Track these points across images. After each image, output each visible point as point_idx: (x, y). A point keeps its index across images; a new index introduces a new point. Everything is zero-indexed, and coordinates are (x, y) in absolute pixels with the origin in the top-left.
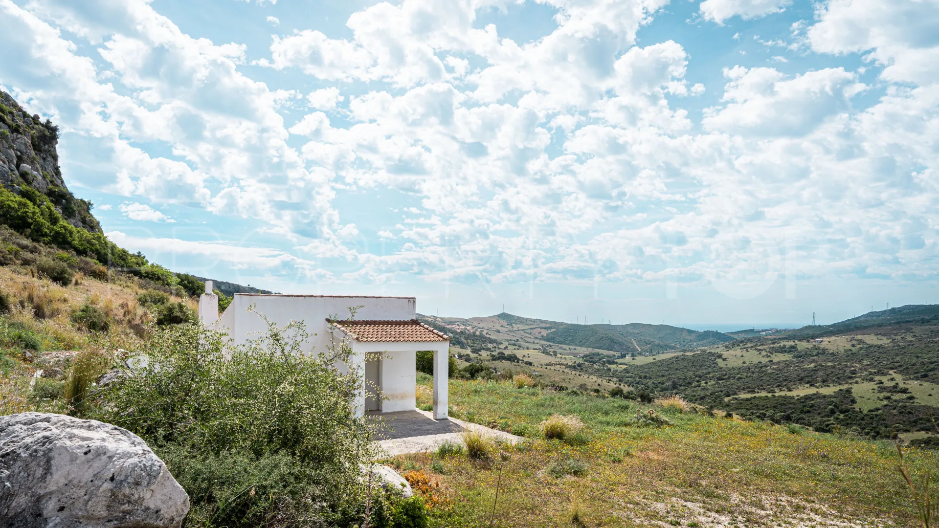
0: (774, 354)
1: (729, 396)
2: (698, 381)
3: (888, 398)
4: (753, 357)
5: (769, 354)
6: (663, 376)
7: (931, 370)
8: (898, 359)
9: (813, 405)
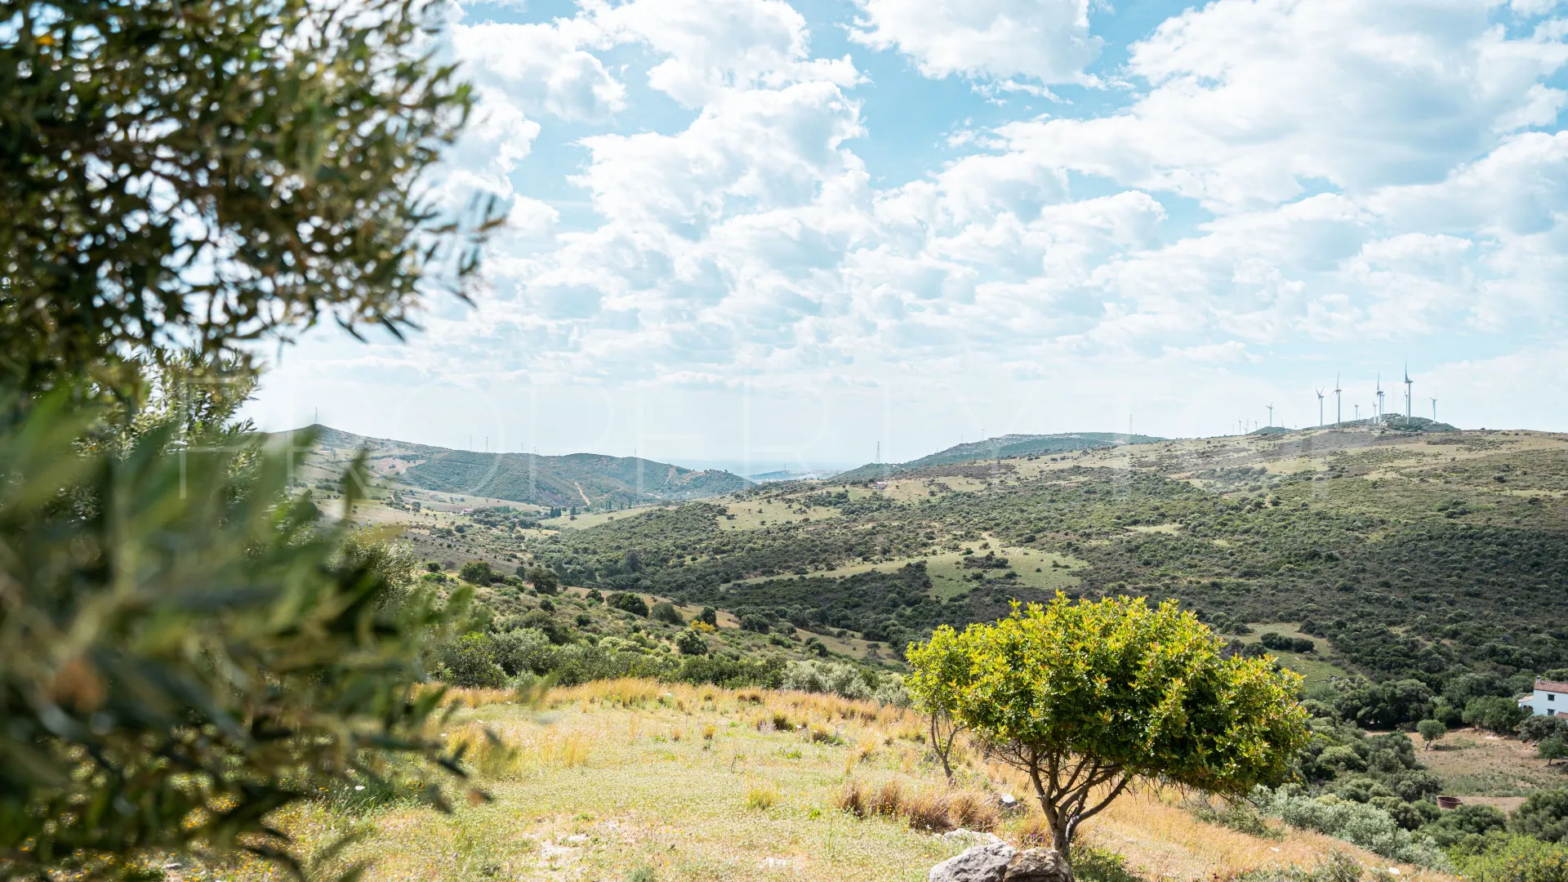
0: (813, 508)
1: (728, 581)
2: (680, 557)
3: (978, 577)
4: (778, 514)
5: (804, 508)
6: (619, 548)
7: (1039, 531)
8: (994, 514)
9: (866, 593)
